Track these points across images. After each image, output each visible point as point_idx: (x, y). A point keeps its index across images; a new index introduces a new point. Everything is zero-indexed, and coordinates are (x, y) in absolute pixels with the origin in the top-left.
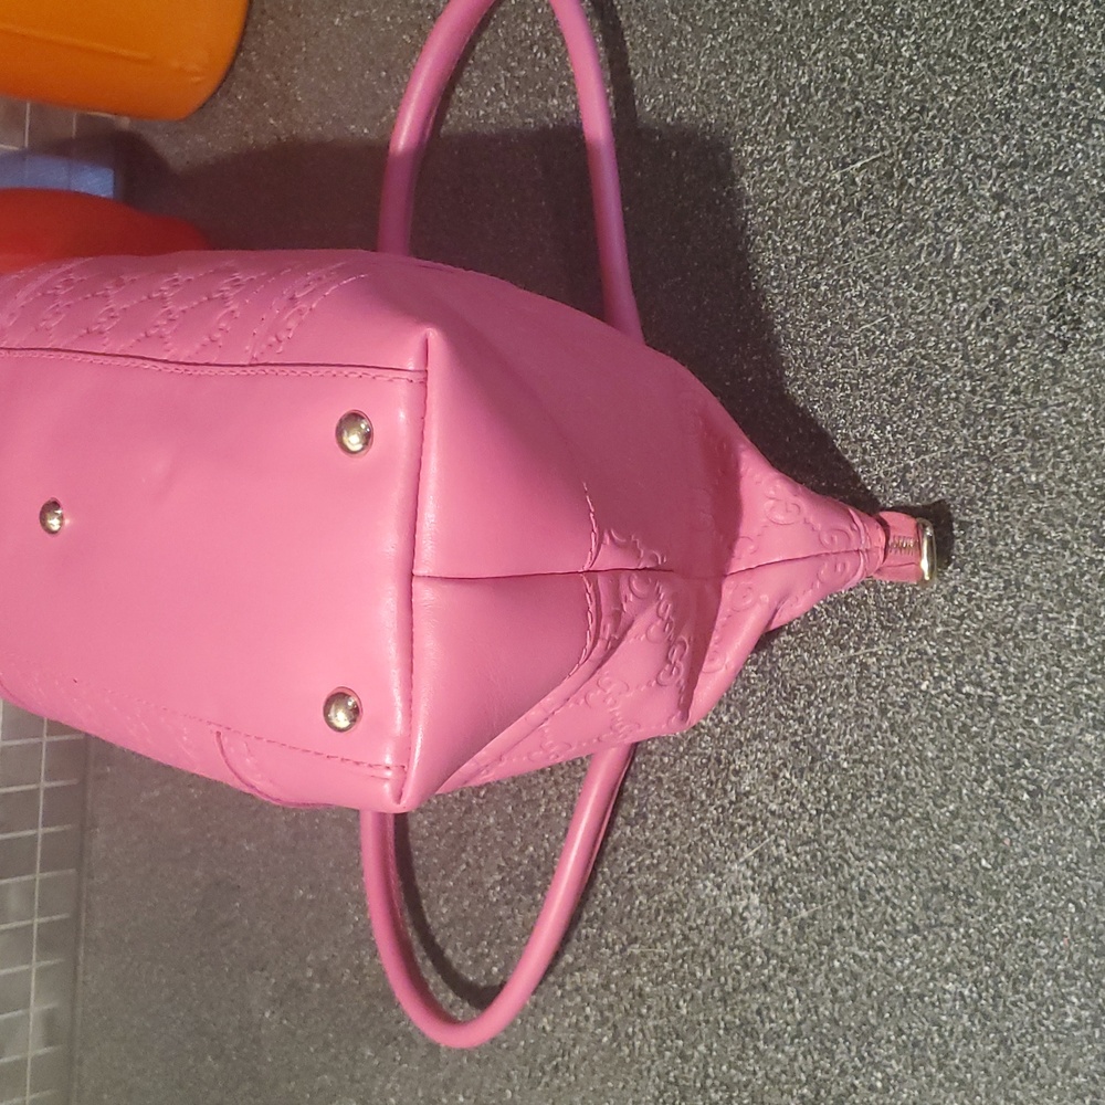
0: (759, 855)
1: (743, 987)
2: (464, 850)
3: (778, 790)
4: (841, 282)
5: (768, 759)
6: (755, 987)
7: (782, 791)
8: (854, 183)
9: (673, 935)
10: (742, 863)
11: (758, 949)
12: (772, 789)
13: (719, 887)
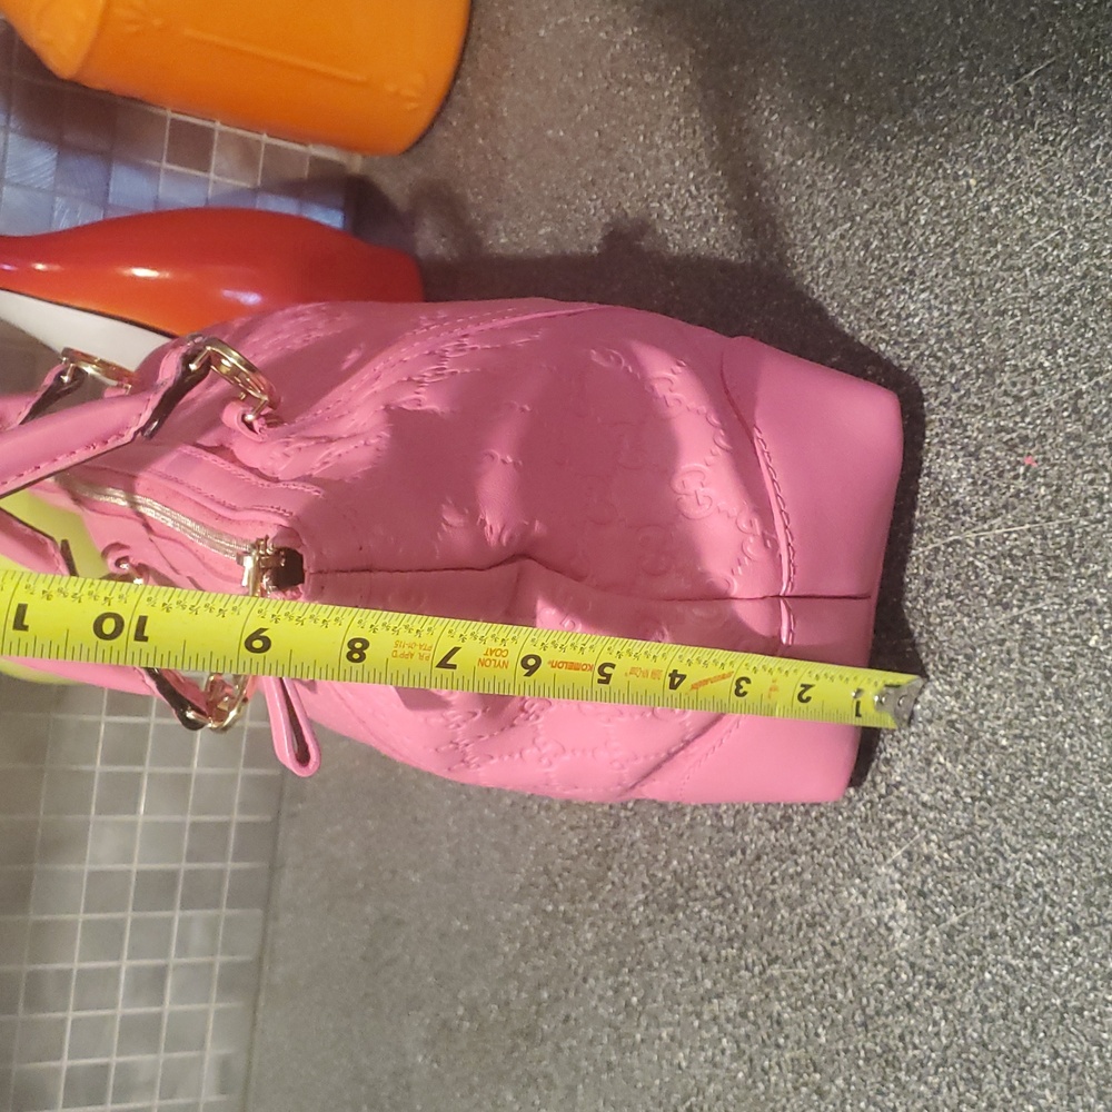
0: (908, 855)
1: (887, 1007)
3: (931, 778)
4: (1013, 201)
5: (921, 743)
6: (898, 1008)
7: (935, 778)
8: (1027, 93)
9: (814, 952)
10: (889, 865)
11: (903, 963)
12: (924, 777)
13: (864, 894)
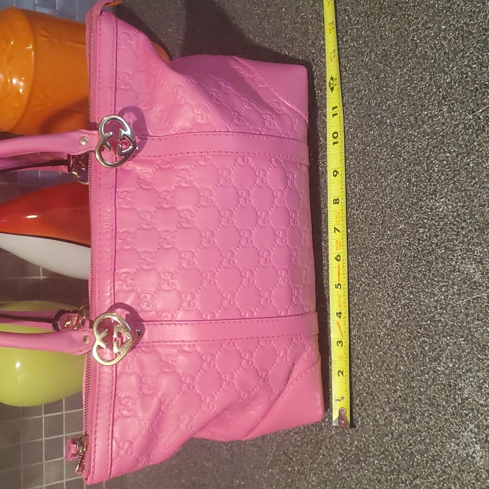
0: (478, 426)
2: (320, 449)
3: (483, 394)
4: (480, 161)
5: (476, 380)
7: (485, 394)
8: (479, 119)
9: (437, 471)
10: (468, 432)
11: (483, 470)
12: (479, 394)
13: (458, 445)
